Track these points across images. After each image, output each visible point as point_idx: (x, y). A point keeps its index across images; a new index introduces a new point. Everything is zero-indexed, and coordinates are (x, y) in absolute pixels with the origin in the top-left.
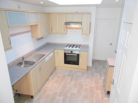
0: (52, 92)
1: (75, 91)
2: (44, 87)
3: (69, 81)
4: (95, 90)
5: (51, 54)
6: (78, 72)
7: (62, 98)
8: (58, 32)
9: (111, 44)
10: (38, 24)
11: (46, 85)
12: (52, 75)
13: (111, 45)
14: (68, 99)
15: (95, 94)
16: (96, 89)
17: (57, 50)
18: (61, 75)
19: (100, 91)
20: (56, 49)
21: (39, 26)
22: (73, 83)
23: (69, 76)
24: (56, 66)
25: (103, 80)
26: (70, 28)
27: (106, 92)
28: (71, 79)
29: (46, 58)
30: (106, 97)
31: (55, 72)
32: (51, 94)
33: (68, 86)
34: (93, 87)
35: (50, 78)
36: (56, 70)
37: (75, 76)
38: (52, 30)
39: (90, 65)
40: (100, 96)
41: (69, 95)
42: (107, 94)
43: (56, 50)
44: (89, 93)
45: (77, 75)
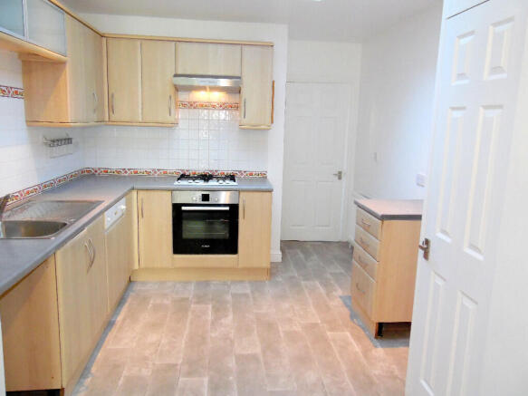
0: (150, 366)
1: (252, 346)
2: (100, 355)
3: (210, 317)
4: (329, 333)
5: (122, 206)
6: (234, 282)
7: (206, 380)
8: (140, 120)
9: (339, 175)
10: (64, 63)
11: (110, 344)
12: (127, 305)
13: (340, 178)
14: (231, 378)
15: (332, 344)
16: (332, 329)
17: (141, 193)
18: (166, 302)
19: (348, 334)
20: (133, 189)
21: (68, 69)
22: (229, 319)
23: (200, 299)
24: (136, 267)
25: (341, 297)
27: (373, 329)
28: (216, 310)
30: (376, 347)
31: (131, 294)
32: (146, 372)
33: (213, 335)
34: (316, 325)
35: (120, 318)
36: (137, 287)
37: (229, 298)
38: (111, 109)
39: (277, 255)
40: (356, 348)
41: (232, 363)
42: (376, 338)
43: (134, 193)
44: (309, 345)
45: (234, 296)
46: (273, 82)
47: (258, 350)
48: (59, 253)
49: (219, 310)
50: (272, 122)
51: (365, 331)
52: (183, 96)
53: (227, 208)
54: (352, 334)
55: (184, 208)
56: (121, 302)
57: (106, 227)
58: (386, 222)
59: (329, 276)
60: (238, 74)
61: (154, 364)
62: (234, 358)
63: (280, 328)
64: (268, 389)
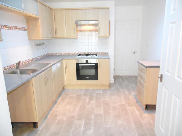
1: (100, 111)
2: (51, 112)
3: (88, 101)
4: (128, 107)
5: (59, 64)
6: (97, 90)
7: (83, 122)
8: (65, 36)
9: (135, 53)
10: (38, 19)
11: (55, 109)
12: (62, 96)
13: (135, 54)
14: (92, 122)
15: (129, 111)
16: (129, 106)
17: (66, 61)
18: (74, 96)
19: (135, 108)
20: (63, 59)
21: (40, 22)
22: (94, 102)
23: (85, 95)
24: (65, 84)
26: (82, 31)
27: (144, 107)
29: (52, 67)
30: (145, 113)
31: (64, 93)
32: (65, 118)
33: (87, 107)
34: (124, 104)
35: (59, 100)
36: (66, 91)
37: (95, 95)
38: (56, 33)
39: (112, 81)
40: (137, 113)
41: (93, 117)
42: (145, 110)
43: (64, 60)
44: (120, 111)
45: (97, 94)
46: (109, 21)
47: (102, 112)
48: (33, 79)
49: (91, 99)
50: (109, 35)
51: (141, 107)
52: (79, 28)
53: (94, 65)
54: (136, 108)
55: (80, 65)
56: (60, 95)
57: (52, 71)
58: (148, 69)
59: (130, 88)
60: (97, 19)
61: (67, 116)
62: (94, 115)
63: (111, 106)
64: (104, 126)
